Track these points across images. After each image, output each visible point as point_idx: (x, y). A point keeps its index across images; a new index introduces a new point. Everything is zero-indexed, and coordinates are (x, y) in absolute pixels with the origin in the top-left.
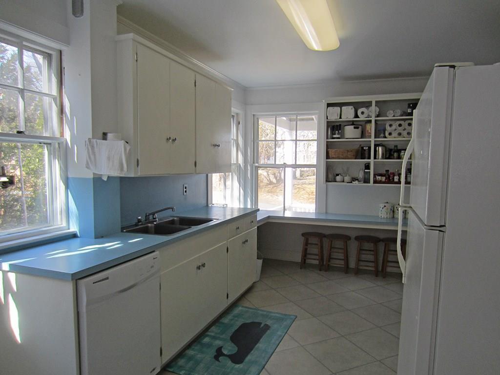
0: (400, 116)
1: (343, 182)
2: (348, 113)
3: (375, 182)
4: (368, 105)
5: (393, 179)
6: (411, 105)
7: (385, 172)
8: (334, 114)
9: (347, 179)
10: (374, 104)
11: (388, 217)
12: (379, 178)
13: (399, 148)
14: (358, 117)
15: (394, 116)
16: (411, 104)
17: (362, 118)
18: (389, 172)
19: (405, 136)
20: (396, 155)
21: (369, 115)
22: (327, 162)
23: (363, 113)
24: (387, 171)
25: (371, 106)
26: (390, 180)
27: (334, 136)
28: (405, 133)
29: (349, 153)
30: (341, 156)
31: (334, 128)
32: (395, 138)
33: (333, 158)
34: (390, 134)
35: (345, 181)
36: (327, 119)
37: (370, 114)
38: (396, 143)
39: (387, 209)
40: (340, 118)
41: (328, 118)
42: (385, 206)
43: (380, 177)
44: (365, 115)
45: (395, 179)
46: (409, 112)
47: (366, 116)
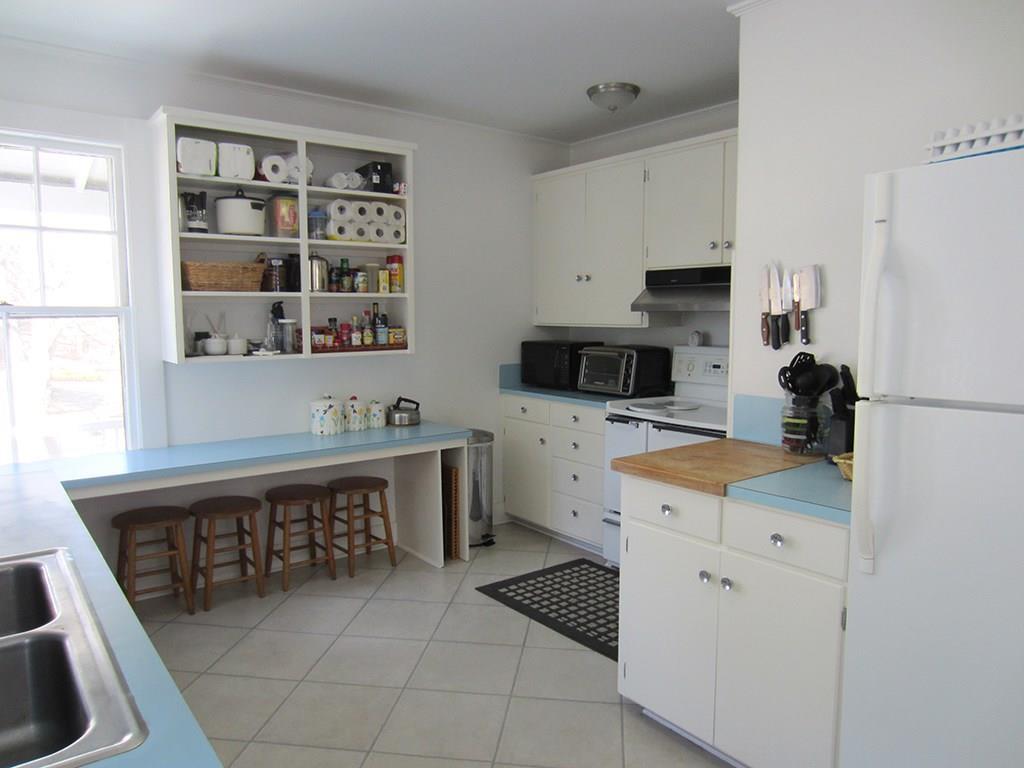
0: (358, 189)
1: (227, 353)
2: (237, 164)
3: (315, 349)
4: (285, 148)
5: (350, 339)
6: (379, 167)
7: (327, 324)
8: (199, 160)
9: (238, 344)
10: (302, 149)
11: (339, 432)
12: (320, 338)
13: (353, 265)
14: (263, 178)
15: (347, 188)
16: (380, 164)
17: (275, 181)
18: (338, 323)
19: (372, 238)
20: (346, 281)
21: (289, 177)
22: (184, 297)
23: (275, 168)
24: (332, 321)
25: (296, 151)
26: (343, 341)
27: (194, 224)
28: (371, 231)
29: (247, 274)
30: (225, 282)
31: (195, 200)
32: (351, 240)
33: (201, 288)
34: (341, 230)
35: (232, 351)
36: (178, 171)
37: (295, 175)
38: (344, 254)
39: (336, 411)
40: (217, 174)
41: (181, 170)
42: (331, 407)
43: (322, 337)
44: (282, 175)
45: (354, 339)
46: (375, 181)
47: (284, 178)
